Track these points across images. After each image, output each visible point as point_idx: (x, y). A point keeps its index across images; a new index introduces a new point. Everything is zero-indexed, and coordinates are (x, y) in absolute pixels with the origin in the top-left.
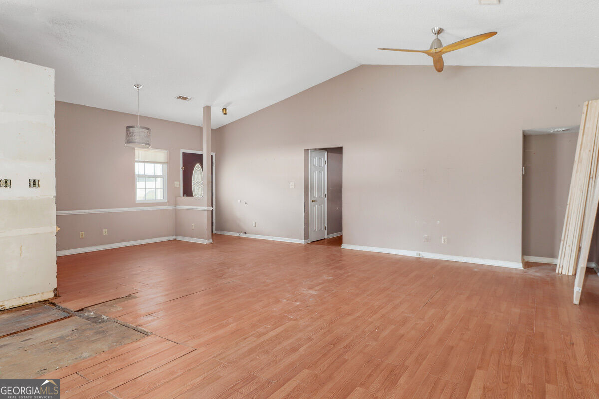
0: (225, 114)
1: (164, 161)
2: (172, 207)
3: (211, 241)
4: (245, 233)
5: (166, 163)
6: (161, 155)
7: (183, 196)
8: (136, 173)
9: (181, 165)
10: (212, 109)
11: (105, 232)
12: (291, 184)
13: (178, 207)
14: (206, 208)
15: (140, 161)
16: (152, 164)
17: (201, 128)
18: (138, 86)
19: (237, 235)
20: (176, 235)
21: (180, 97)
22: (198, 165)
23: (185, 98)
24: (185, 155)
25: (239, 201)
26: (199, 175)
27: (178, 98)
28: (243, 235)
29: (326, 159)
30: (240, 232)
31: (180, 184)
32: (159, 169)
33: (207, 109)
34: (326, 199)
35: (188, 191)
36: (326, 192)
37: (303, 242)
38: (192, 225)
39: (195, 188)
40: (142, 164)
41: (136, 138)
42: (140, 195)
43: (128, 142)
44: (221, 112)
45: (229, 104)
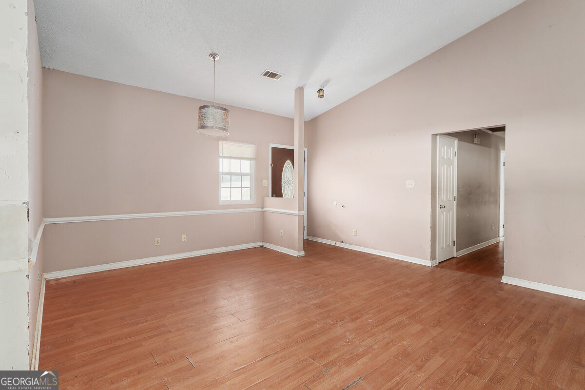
0: (322, 96)
1: (252, 157)
2: (260, 209)
3: (303, 253)
4: (342, 242)
5: (255, 159)
6: (248, 150)
7: (272, 196)
8: (221, 170)
9: (270, 162)
10: (306, 91)
11: (184, 238)
12: (410, 184)
13: (265, 209)
14: (297, 213)
15: (224, 157)
16: (238, 161)
17: (292, 120)
18: (213, 55)
19: (332, 243)
20: (264, 241)
21: (268, 72)
22: (288, 162)
23: (273, 75)
24: (274, 150)
25: (335, 203)
26: (289, 173)
27: (265, 75)
28: (339, 245)
29: (456, 150)
30: (337, 240)
31: (268, 183)
32: (246, 166)
33: (300, 91)
34: (455, 203)
35: (277, 191)
36: (455, 195)
37: (428, 263)
38: (282, 231)
39: (286, 187)
40: (226, 161)
41: (209, 122)
42: (225, 195)
43: (201, 127)
44: (317, 95)
45: (327, 82)
